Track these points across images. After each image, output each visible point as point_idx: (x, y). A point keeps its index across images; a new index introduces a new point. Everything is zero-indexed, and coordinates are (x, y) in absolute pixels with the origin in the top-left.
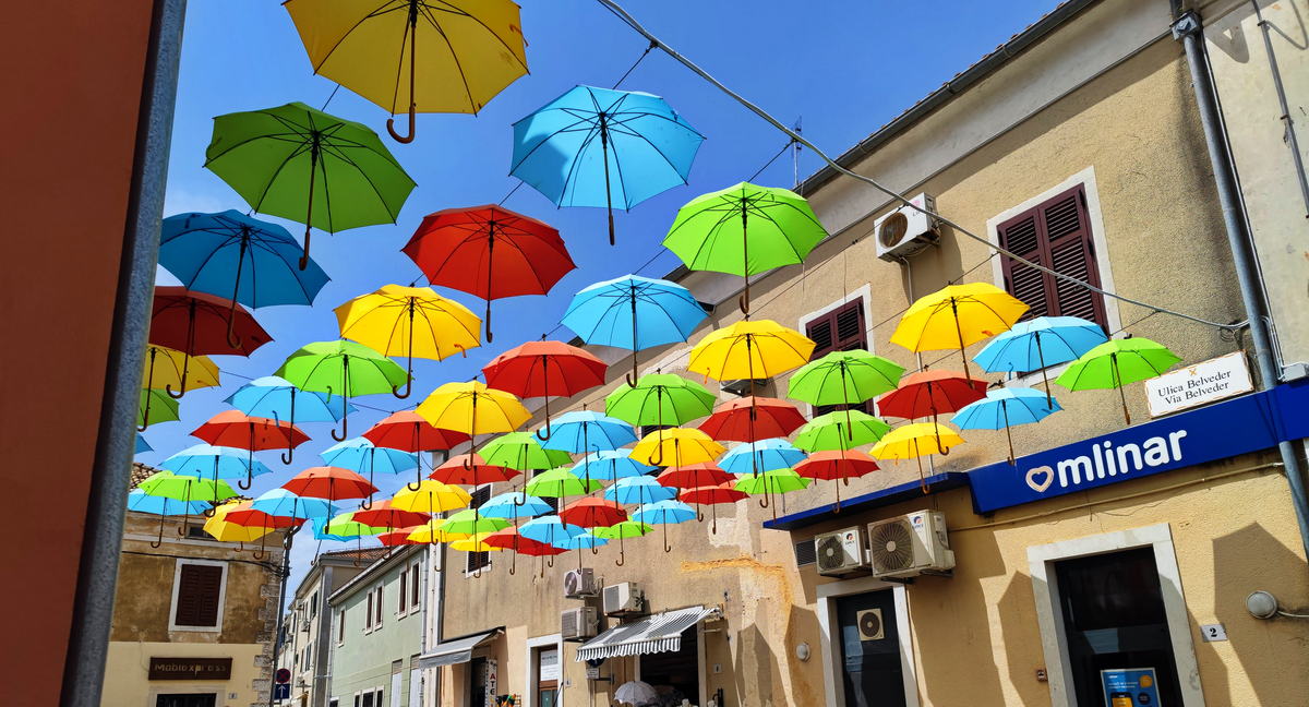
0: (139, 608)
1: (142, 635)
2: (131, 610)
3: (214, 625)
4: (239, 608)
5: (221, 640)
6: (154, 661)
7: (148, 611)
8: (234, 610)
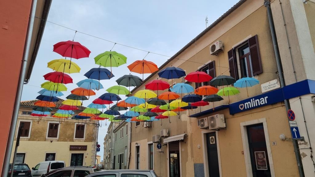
0: (67, 134)
1: (68, 140)
2: (66, 135)
3: (83, 138)
4: (89, 134)
5: (85, 141)
6: (71, 146)
7: (69, 135)
8: (88, 134)
